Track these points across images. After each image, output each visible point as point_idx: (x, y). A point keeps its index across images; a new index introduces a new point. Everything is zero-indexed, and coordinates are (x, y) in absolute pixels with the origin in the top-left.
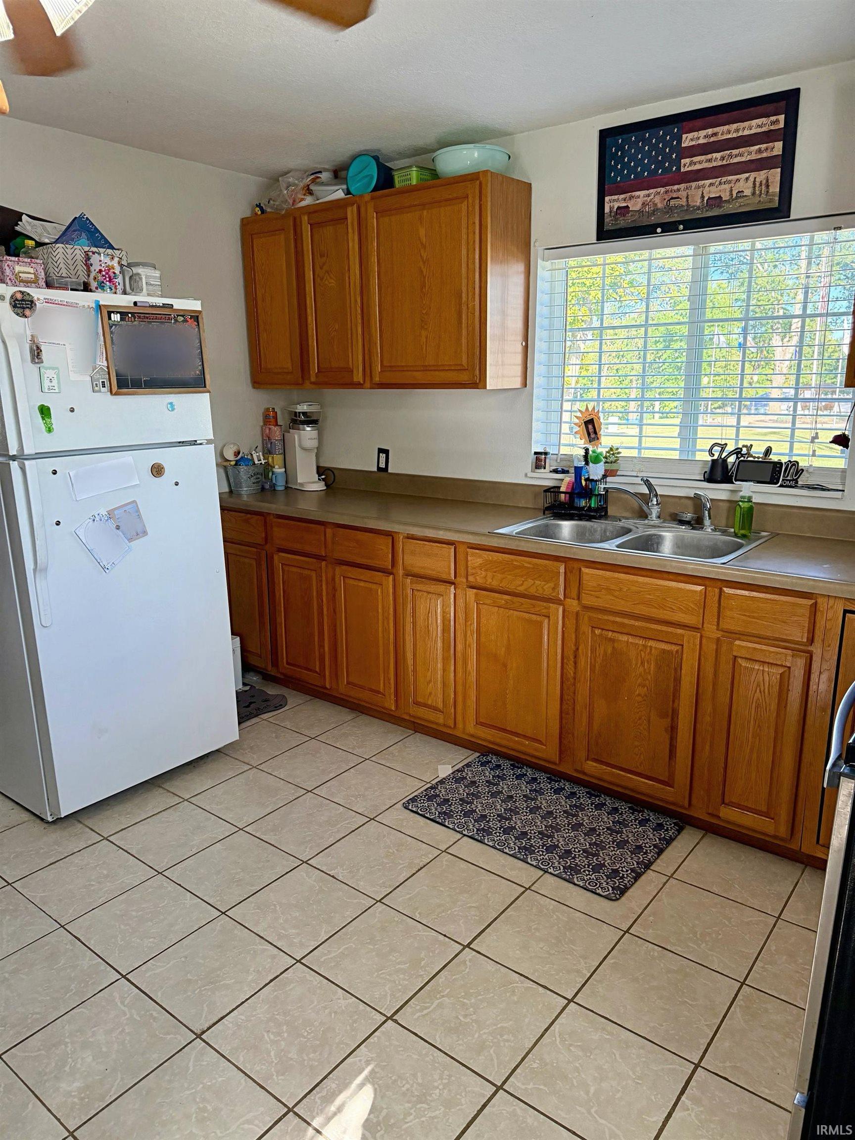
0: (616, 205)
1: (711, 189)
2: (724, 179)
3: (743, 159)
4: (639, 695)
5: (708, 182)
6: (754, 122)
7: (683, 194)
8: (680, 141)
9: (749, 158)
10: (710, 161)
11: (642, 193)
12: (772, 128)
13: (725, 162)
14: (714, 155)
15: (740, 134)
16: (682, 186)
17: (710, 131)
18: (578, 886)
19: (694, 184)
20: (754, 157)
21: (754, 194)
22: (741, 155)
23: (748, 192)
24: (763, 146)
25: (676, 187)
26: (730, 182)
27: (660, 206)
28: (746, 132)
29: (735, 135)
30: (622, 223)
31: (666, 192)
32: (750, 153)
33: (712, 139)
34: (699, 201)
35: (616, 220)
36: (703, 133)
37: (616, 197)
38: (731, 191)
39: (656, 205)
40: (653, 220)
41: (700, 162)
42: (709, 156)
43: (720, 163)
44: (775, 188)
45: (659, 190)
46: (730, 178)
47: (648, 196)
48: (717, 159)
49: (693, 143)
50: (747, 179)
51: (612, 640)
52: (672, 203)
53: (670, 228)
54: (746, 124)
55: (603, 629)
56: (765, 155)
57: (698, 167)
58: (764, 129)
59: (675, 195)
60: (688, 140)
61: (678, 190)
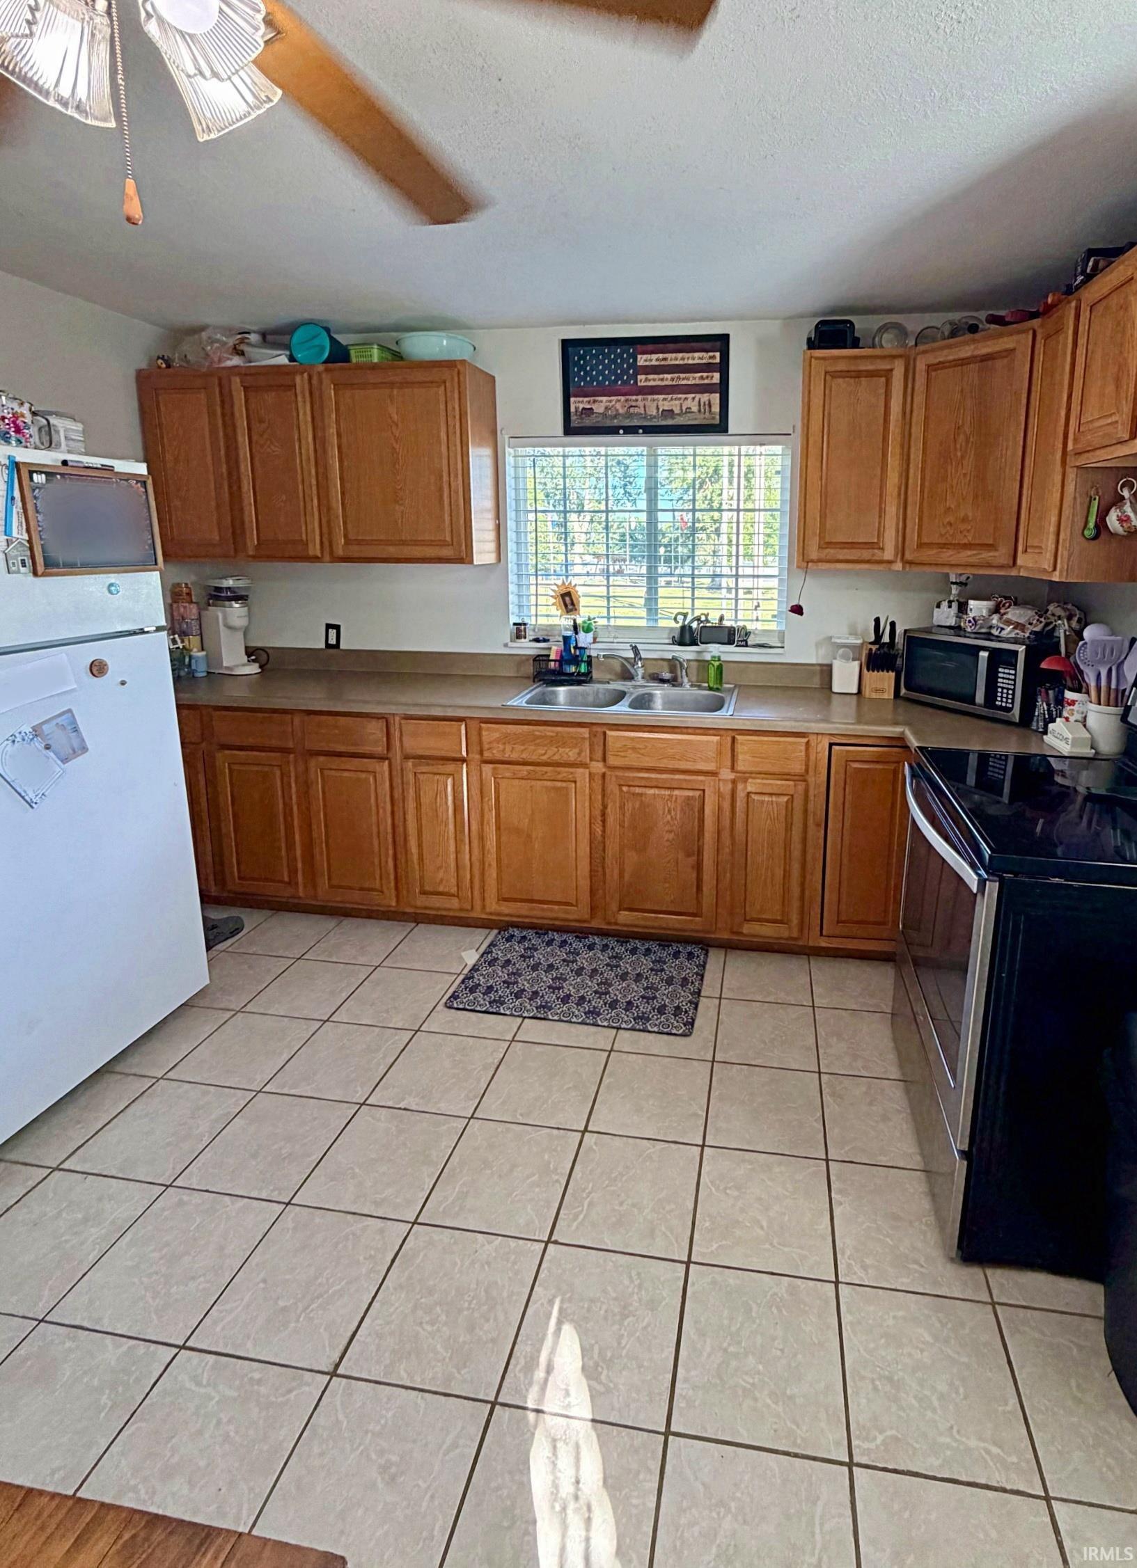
0: (581, 406)
1: (665, 402)
2: (675, 396)
3: (689, 383)
4: (668, 840)
5: (661, 397)
6: (697, 355)
7: (640, 404)
8: (635, 360)
9: (693, 382)
10: (662, 380)
11: (604, 399)
12: (711, 361)
13: (674, 383)
14: (666, 376)
15: (686, 362)
16: (640, 397)
17: (661, 356)
18: (654, 1032)
19: (650, 397)
20: (698, 382)
21: (700, 411)
22: (688, 379)
23: (695, 409)
24: (705, 375)
25: (634, 397)
26: (680, 399)
27: (621, 411)
28: (690, 362)
29: (681, 362)
30: (588, 422)
31: (627, 400)
32: (694, 378)
33: (663, 363)
34: (654, 413)
35: (582, 419)
36: (654, 357)
37: (581, 399)
38: (681, 406)
39: (617, 410)
40: (616, 422)
41: (654, 380)
42: (661, 376)
43: (670, 383)
44: (716, 409)
45: (619, 398)
46: (680, 396)
47: (610, 401)
48: (667, 379)
49: (647, 363)
50: (694, 398)
51: (641, 795)
52: (632, 410)
53: (631, 430)
54: (690, 355)
55: (629, 786)
56: (706, 381)
57: (652, 383)
58: (704, 361)
59: (634, 404)
60: (642, 360)
61: (637, 400)
